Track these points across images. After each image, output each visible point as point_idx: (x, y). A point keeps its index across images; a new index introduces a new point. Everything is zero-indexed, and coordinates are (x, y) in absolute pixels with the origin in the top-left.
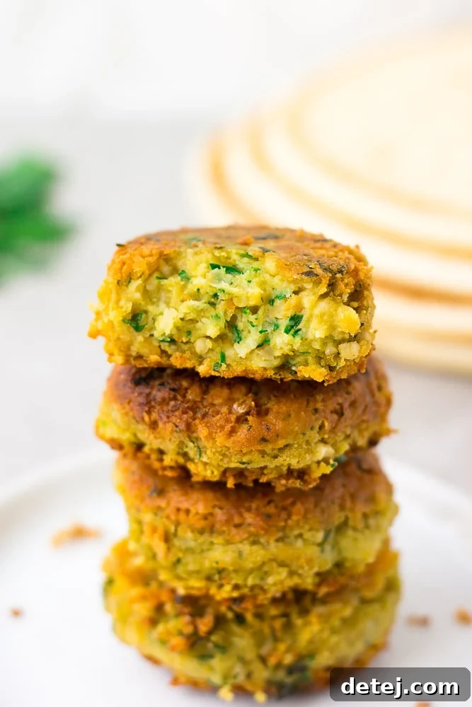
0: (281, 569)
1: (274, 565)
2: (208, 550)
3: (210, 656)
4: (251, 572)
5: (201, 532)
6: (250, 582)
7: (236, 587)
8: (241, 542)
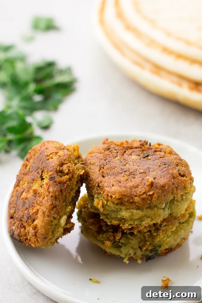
0: (148, 219)
1: (146, 217)
2: (120, 211)
3: (121, 247)
4: (136, 220)
5: (117, 204)
6: (136, 223)
7: (130, 225)
8: (132, 209)
